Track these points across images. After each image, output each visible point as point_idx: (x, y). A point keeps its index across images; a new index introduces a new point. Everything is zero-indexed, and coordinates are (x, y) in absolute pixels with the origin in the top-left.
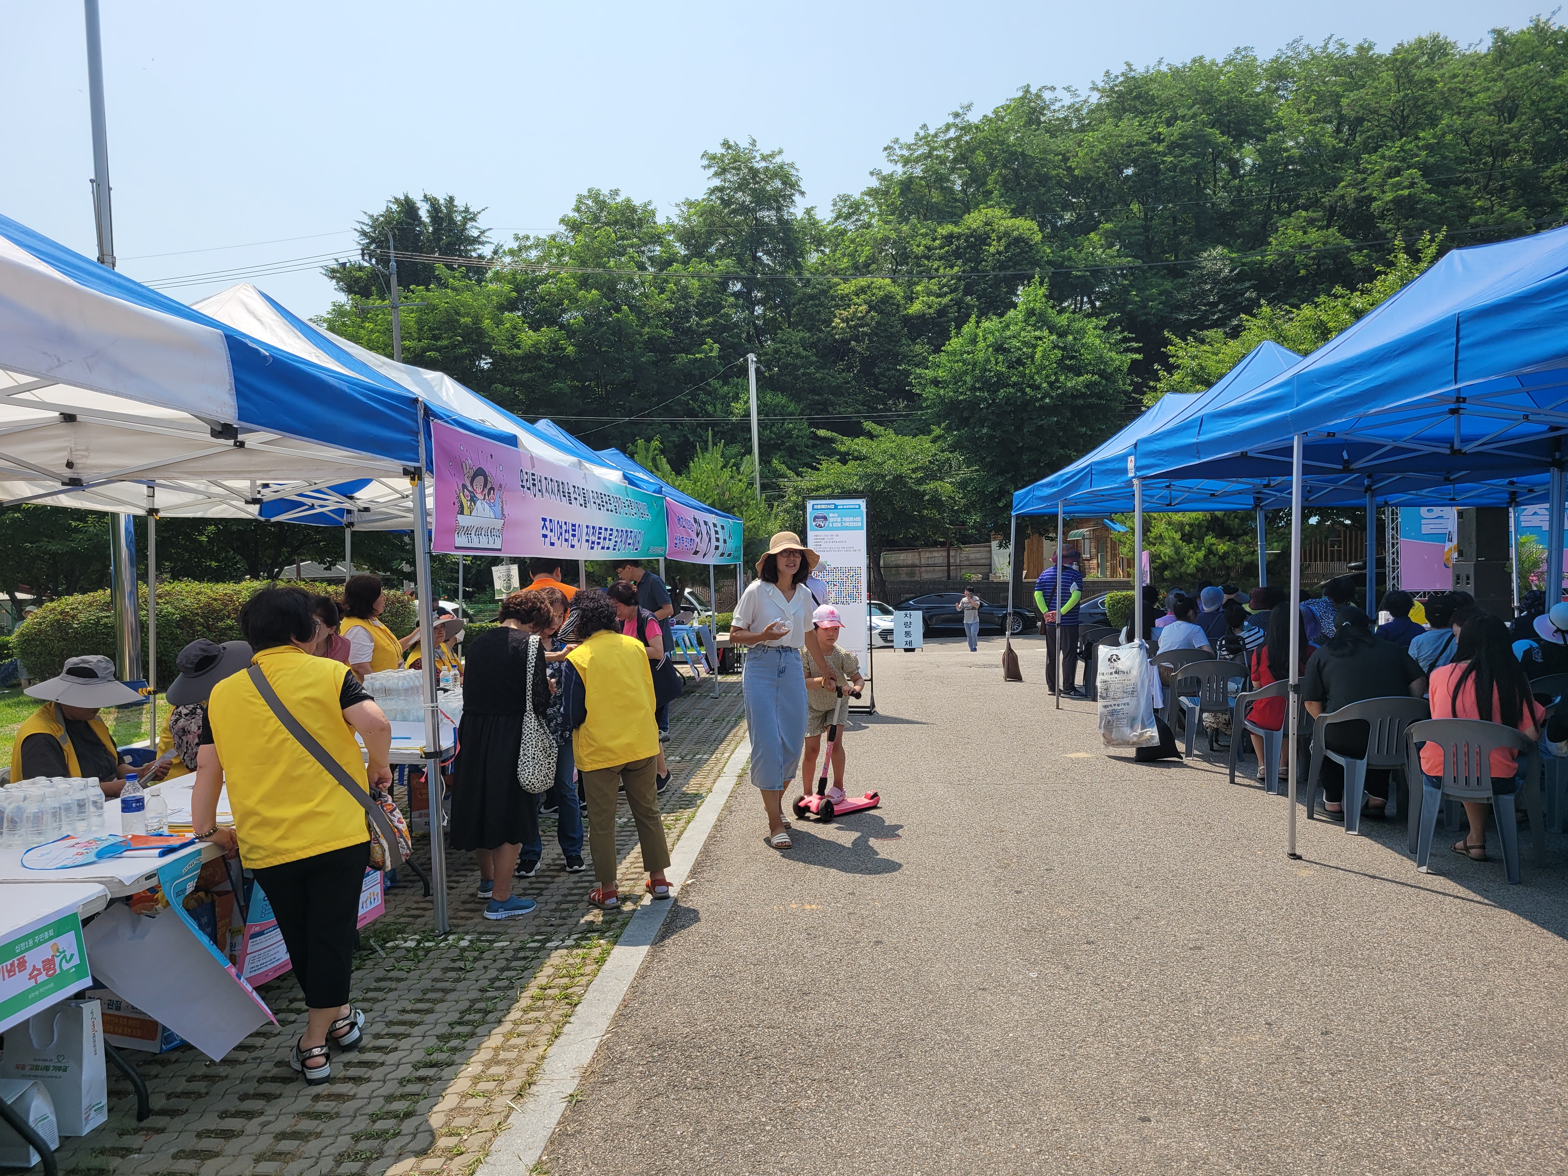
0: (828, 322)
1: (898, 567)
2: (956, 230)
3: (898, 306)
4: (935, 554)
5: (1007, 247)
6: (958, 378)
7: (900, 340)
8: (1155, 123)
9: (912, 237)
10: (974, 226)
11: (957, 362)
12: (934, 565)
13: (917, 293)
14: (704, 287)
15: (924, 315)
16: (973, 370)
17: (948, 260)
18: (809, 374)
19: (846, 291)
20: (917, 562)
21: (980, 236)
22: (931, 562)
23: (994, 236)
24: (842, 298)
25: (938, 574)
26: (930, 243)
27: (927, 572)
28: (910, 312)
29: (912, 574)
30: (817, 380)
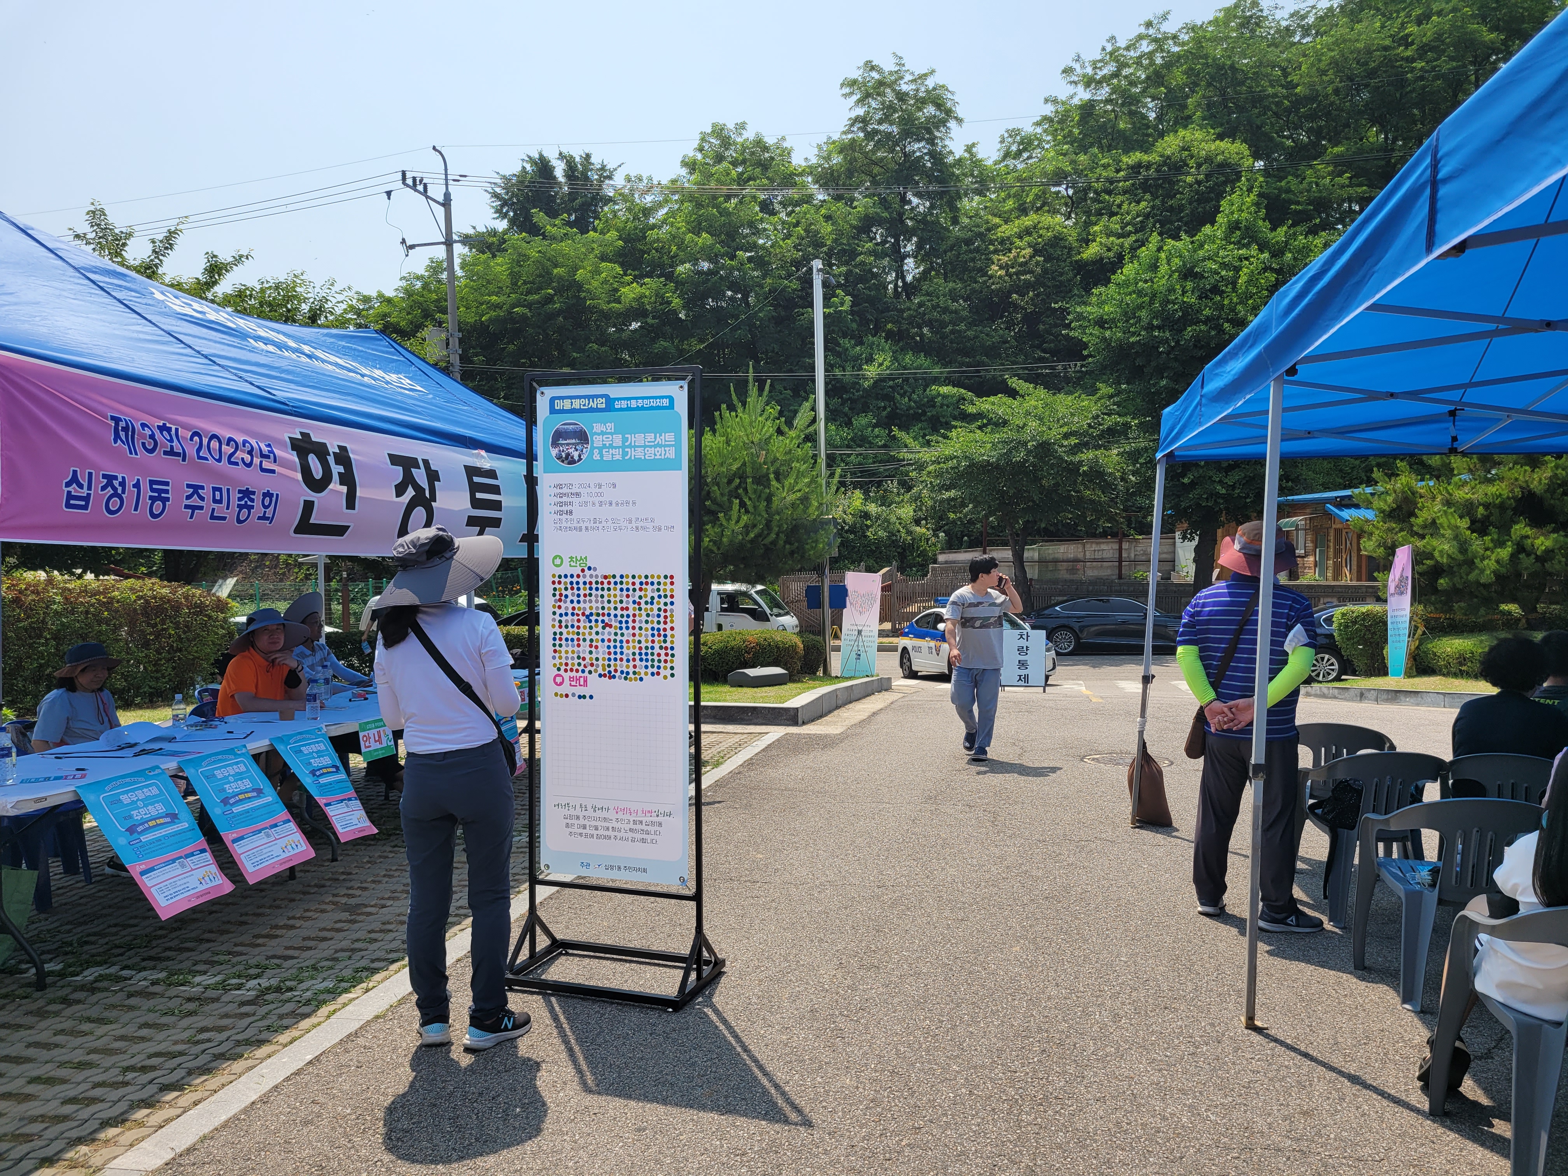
0: (983, 272)
1: (1056, 561)
2: (1146, 158)
3: (1071, 249)
4: (1104, 547)
5: (1208, 176)
6: (1129, 314)
7: (1070, 291)
8: (1403, 24)
9: (1092, 169)
10: (1168, 152)
11: (1130, 294)
12: (1102, 561)
13: (1095, 235)
14: (840, 233)
15: (1102, 259)
16: (1151, 303)
17: (1132, 194)
18: (960, 331)
19: (1008, 233)
20: (1080, 556)
21: (1176, 163)
22: (1098, 556)
23: (1192, 163)
24: (1002, 242)
25: (1107, 572)
26: (1112, 174)
27: (1093, 568)
28: (1085, 256)
29: (1073, 571)
30: (970, 339)
